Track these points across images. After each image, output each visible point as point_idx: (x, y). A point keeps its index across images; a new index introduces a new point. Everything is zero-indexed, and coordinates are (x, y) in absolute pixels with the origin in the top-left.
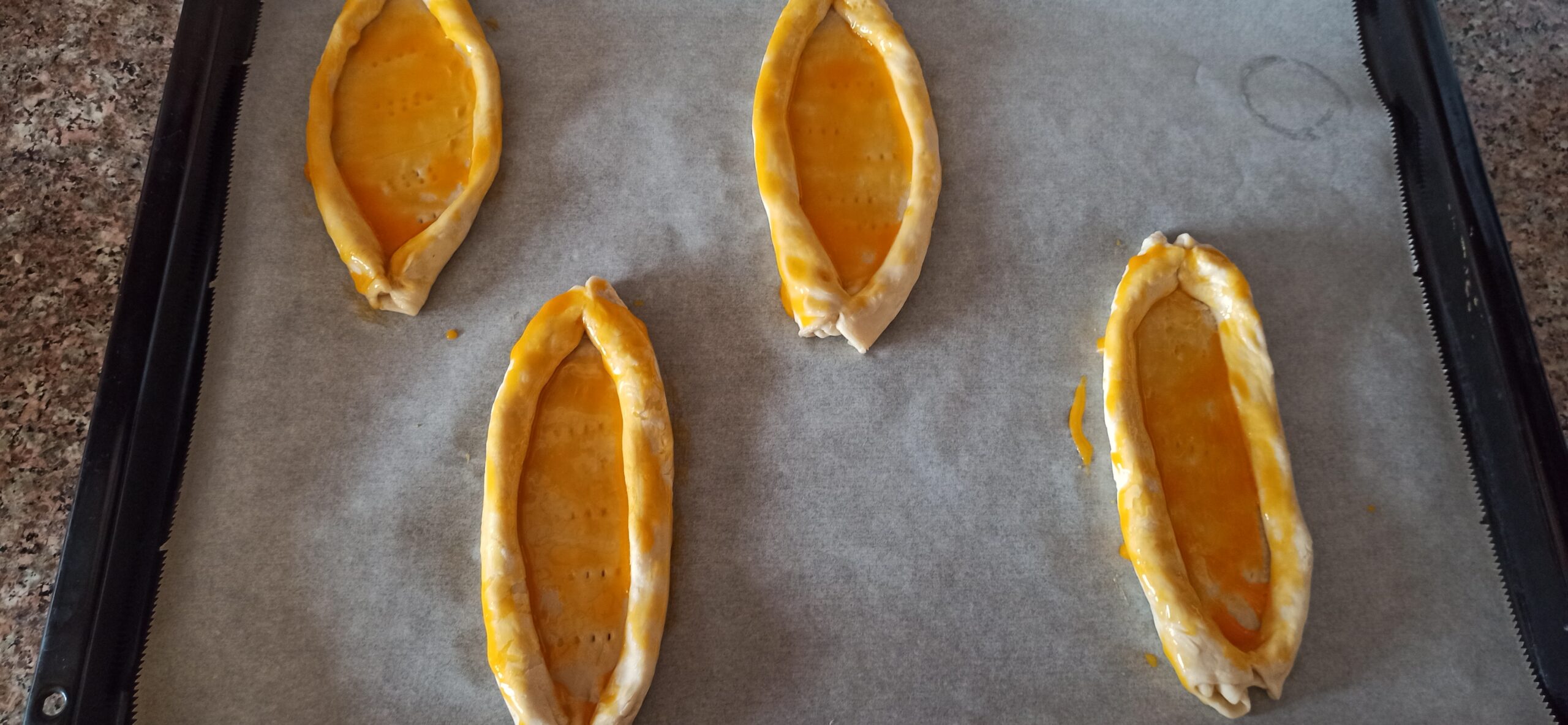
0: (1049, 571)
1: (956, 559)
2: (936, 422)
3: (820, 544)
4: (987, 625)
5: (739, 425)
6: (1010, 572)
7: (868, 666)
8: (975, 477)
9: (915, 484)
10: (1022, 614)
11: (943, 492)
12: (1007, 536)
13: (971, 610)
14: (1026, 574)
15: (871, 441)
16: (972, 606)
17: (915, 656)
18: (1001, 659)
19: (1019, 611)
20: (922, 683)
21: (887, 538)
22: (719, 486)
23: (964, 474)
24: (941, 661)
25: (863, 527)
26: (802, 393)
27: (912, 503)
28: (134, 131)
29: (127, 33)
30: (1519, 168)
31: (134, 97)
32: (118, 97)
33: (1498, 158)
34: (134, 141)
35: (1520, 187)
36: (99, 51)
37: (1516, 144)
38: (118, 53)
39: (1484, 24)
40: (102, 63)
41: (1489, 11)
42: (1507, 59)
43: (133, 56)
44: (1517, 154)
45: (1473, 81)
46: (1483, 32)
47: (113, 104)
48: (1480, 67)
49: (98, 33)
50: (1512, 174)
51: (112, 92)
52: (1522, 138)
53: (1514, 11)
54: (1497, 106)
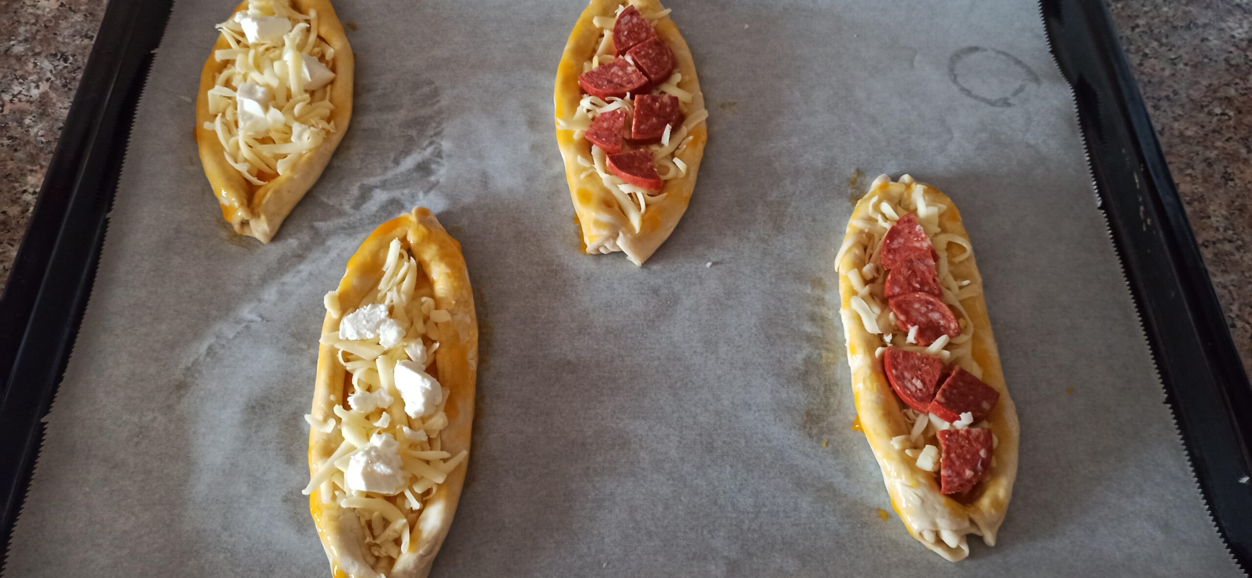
0: (794, 440)
1: (715, 430)
2: (700, 320)
3: (600, 417)
4: (742, 484)
5: (535, 323)
6: (762, 440)
7: (638, 518)
8: (731, 364)
9: (681, 369)
10: (772, 475)
11: (705, 375)
12: (759, 411)
13: (728, 471)
14: (775, 443)
15: (645, 336)
16: (728, 468)
17: (679, 510)
18: (753, 513)
19: (769, 473)
20: (685, 532)
21: (657, 413)
22: (516, 371)
23: (722, 361)
24: (701, 514)
25: (637, 404)
26: (588, 298)
27: (678, 385)
28: (63, 103)
29: (66, 33)
30: (1182, 128)
31: (66, 79)
32: (53, 79)
33: (1164, 121)
34: (62, 110)
35: (1183, 142)
36: (42, 46)
37: (1179, 111)
38: (57, 47)
39: (1148, 23)
40: (43, 54)
41: (1150, 14)
42: (1168, 48)
43: (69, 50)
44: (1179, 118)
45: (1141, 65)
46: (1146, 29)
47: (49, 84)
48: (1146, 55)
49: (42, 33)
50: (1176, 133)
51: (49, 75)
52: (1182, 106)
53: (1171, 14)
54: (1161, 82)
